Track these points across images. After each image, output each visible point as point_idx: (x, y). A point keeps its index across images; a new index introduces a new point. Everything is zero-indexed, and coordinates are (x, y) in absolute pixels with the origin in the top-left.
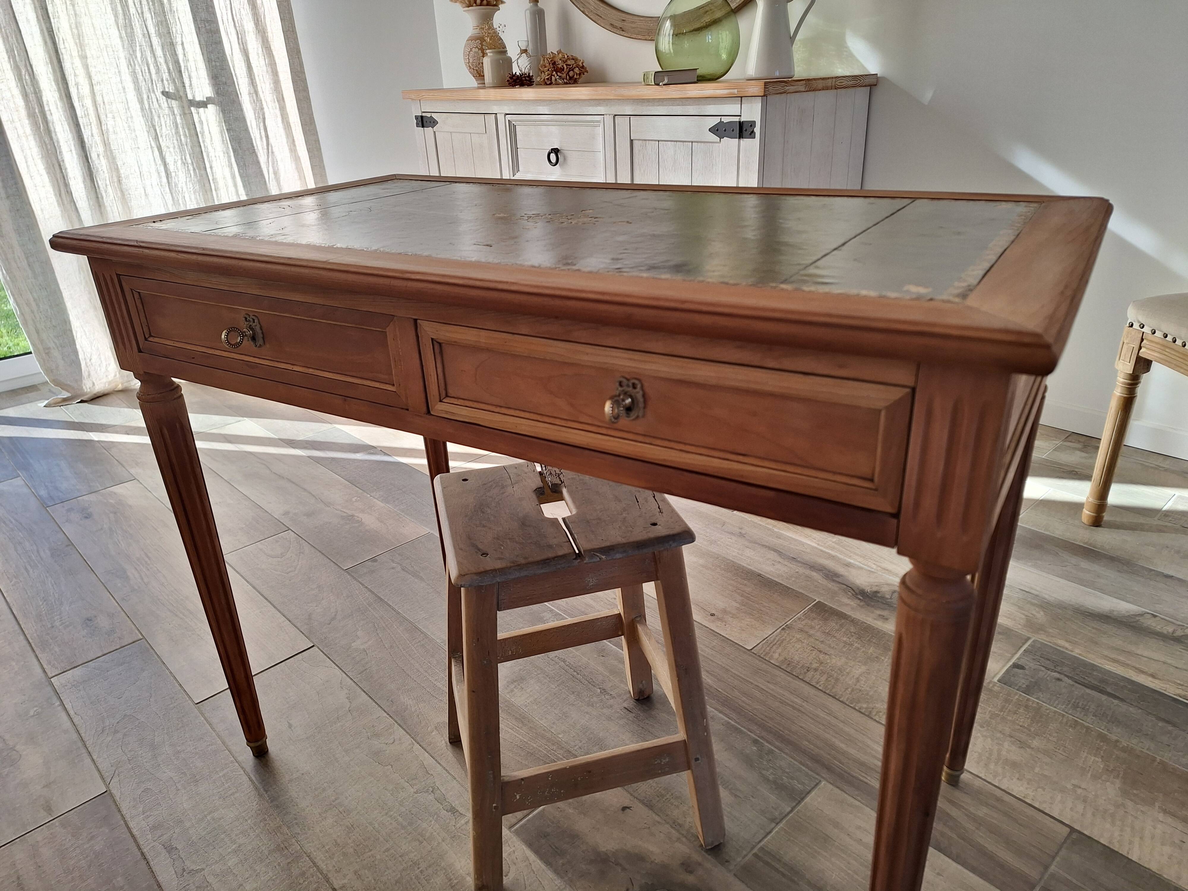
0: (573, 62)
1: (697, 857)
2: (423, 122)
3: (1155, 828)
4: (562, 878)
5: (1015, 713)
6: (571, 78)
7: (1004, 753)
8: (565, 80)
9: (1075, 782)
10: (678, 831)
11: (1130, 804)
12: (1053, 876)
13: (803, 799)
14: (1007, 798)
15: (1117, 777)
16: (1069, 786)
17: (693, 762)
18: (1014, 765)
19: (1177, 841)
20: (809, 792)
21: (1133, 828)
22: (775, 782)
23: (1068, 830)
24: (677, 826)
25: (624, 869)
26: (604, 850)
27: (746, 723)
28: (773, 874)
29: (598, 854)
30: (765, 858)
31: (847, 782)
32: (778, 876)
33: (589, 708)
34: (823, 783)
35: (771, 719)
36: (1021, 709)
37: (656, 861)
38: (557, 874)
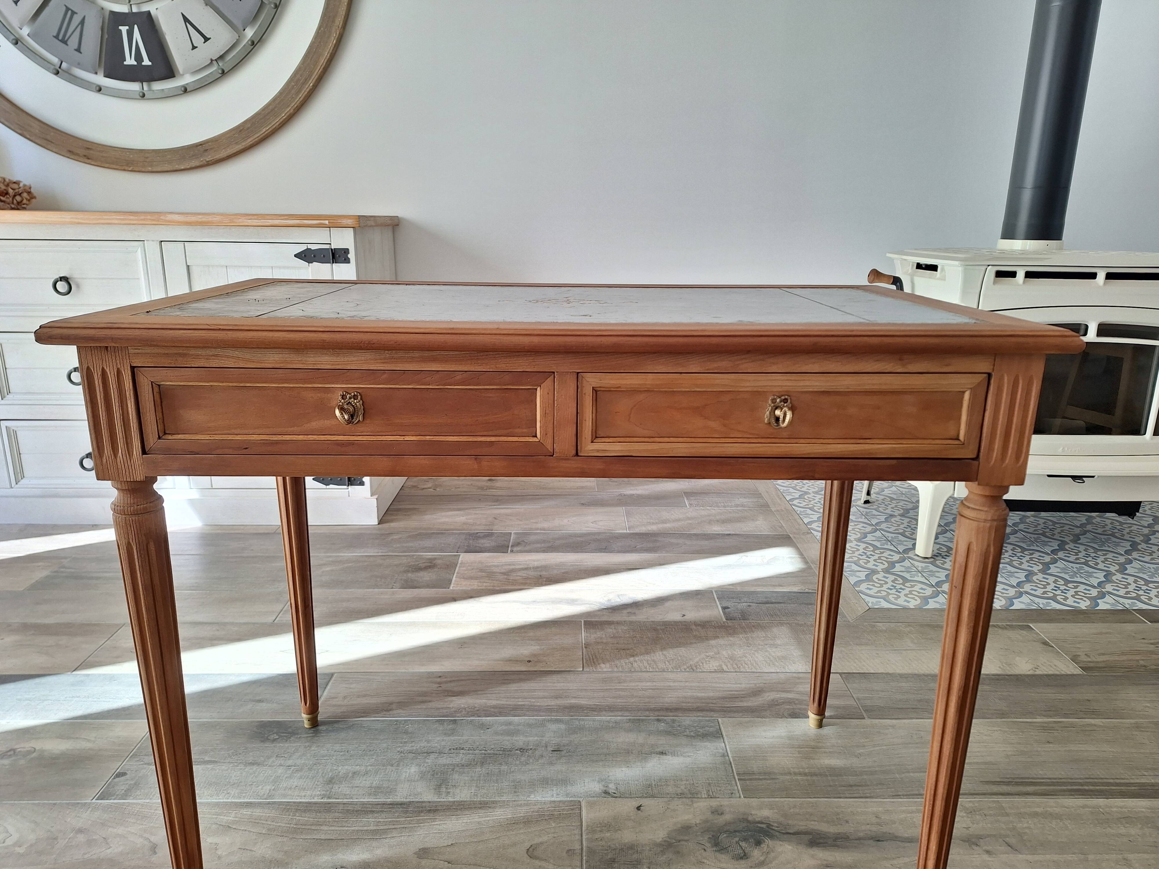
0: (18, 186)
6: (19, 203)
8: (12, 206)
13: (721, 734)
20: (720, 729)
22: (698, 735)
23: (838, 674)
24: (681, 795)
25: (686, 841)
26: (661, 840)
27: (639, 714)
28: (761, 782)
29: (659, 845)
30: (746, 777)
31: (730, 712)
32: (764, 782)
33: (528, 767)
34: (720, 720)
35: (649, 702)
36: (753, 629)
37: (698, 822)
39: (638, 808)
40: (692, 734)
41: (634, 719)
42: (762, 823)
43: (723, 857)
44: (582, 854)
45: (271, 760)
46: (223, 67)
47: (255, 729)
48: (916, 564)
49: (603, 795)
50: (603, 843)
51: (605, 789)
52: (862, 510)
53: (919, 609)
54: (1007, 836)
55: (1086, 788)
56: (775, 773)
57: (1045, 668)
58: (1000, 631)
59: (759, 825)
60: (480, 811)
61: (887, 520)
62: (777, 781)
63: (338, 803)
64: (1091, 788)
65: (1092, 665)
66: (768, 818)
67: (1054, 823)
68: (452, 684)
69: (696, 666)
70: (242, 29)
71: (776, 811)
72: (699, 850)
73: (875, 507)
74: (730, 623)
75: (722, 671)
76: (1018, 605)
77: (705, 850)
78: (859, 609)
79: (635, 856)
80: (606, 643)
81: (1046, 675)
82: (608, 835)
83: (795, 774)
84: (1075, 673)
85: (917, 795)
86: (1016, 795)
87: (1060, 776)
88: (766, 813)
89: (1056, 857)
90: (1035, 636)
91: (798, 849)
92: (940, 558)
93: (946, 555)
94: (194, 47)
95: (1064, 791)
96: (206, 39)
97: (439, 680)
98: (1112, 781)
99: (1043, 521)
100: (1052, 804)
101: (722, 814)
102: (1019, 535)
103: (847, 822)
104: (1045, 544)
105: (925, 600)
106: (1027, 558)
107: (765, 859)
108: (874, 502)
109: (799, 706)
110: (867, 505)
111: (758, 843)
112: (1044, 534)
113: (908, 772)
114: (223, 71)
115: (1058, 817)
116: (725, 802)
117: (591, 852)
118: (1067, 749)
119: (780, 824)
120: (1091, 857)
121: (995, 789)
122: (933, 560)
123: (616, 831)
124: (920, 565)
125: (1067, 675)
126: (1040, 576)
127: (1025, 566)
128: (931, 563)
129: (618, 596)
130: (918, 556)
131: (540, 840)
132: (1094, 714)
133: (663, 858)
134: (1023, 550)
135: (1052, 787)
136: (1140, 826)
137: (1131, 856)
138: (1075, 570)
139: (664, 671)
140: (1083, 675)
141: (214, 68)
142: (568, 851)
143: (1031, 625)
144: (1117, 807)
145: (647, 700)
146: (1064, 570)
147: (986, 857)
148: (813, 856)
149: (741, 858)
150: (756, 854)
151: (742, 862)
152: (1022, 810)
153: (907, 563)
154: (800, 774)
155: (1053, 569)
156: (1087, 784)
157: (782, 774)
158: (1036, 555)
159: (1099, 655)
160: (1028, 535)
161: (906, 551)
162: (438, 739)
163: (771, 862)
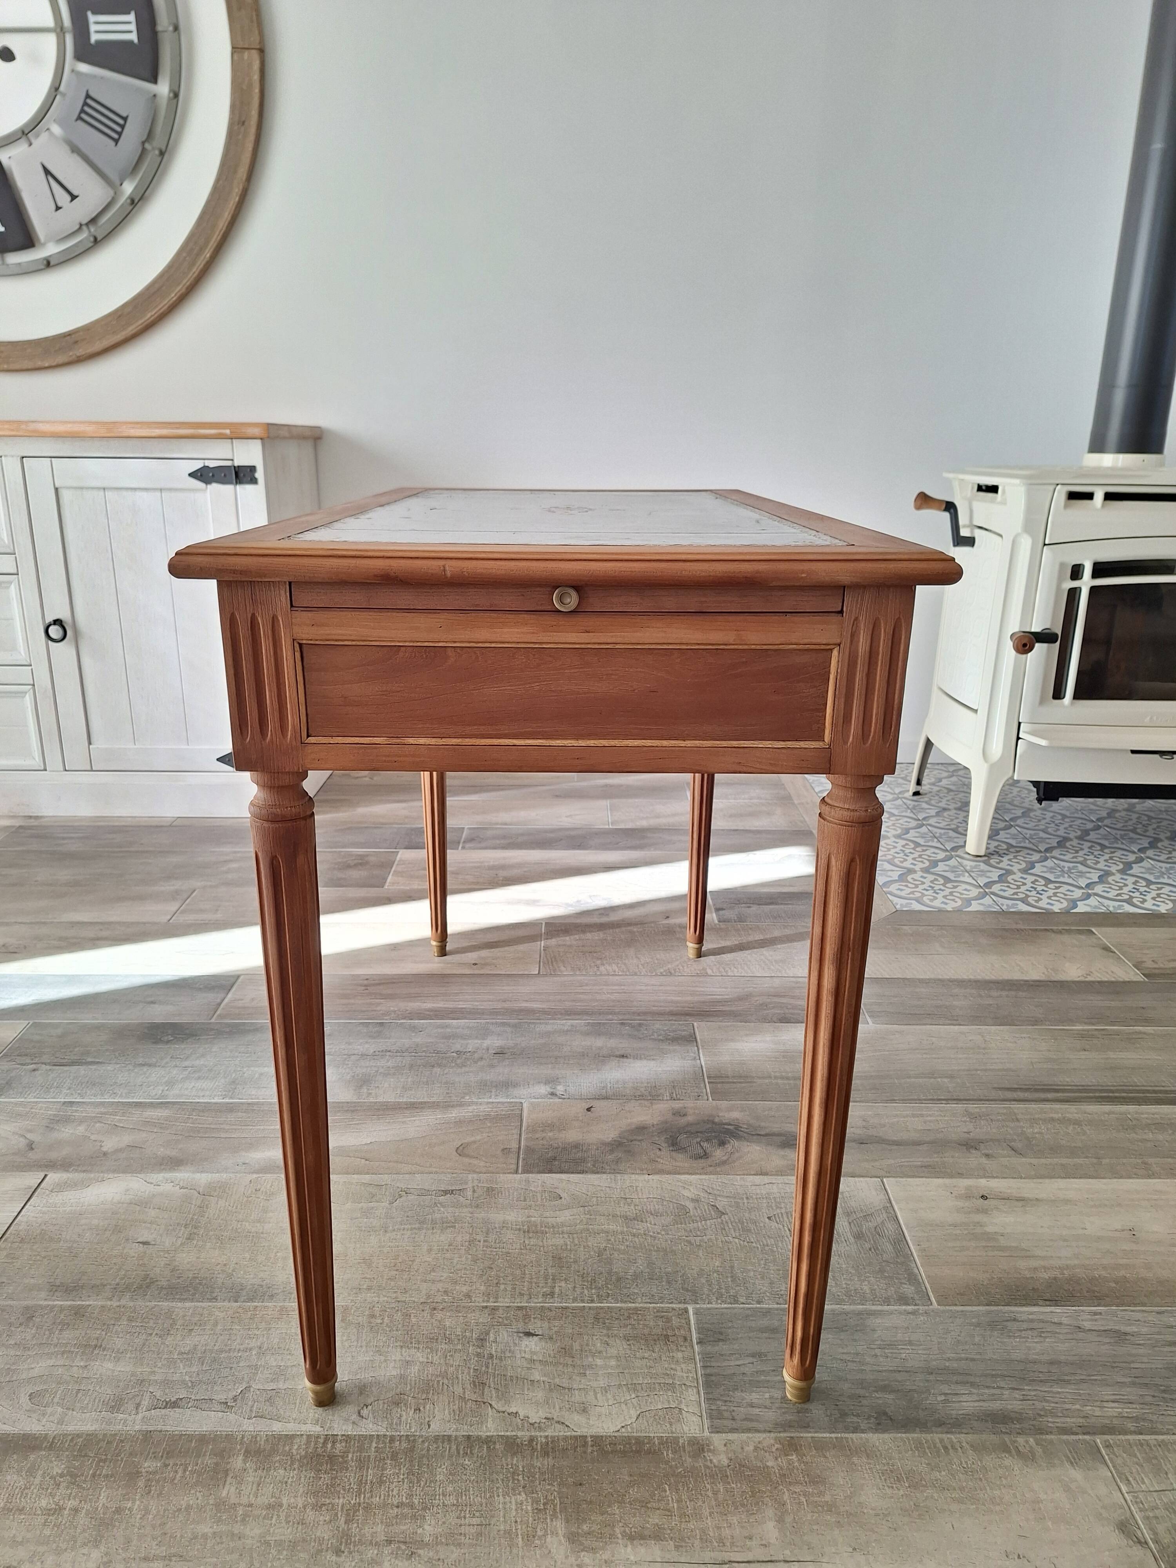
4: (605, 1173)
13: (695, 1038)
20: (694, 1033)
22: (666, 1039)
24: (641, 1097)
25: (639, 1141)
26: (610, 1139)
27: (601, 1017)
28: (735, 1085)
29: (609, 1144)
30: (718, 1081)
31: (708, 1016)
32: (739, 1085)
33: (464, 1069)
34: (695, 1024)
35: (613, 1006)
36: (750, 932)
37: (655, 1123)
38: (598, 1173)
39: (589, 1110)
40: (661, 1037)
41: (594, 1023)
42: (730, 1125)
43: (680, 1156)
44: (519, 1153)
45: (165, 1061)
46: (95, 234)
47: (146, 1031)
48: (965, 862)
49: (549, 1096)
50: (545, 1142)
51: (552, 1090)
52: (909, 802)
53: (958, 911)
54: (1014, 1141)
55: (1117, 1094)
56: (753, 1077)
57: (1099, 975)
58: (1053, 935)
59: (726, 1127)
60: (405, 1111)
61: (938, 814)
62: (754, 1084)
63: (242, 1104)
64: (1123, 1094)
65: (1157, 971)
66: (737, 1119)
67: (1071, 1128)
68: (381, 987)
69: (675, 970)
70: (118, 183)
71: (748, 1113)
72: (653, 1150)
73: (926, 799)
74: (723, 925)
75: (707, 975)
76: (1082, 908)
77: (660, 1149)
78: (884, 911)
79: (580, 1154)
80: (570, 946)
81: (1099, 982)
82: (550, 1134)
83: (776, 1078)
84: (1135, 980)
86: (1032, 1101)
87: (1090, 1084)
88: (735, 1115)
89: (1064, 1161)
90: (1095, 941)
91: (766, 1149)
92: (996, 856)
93: (1004, 854)
94: (58, 208)
95: (1092, 1097)
96: (73, 197)
97: (366, 982)
98: (1148, 1088)
99: (1137, 815)
100: (1072, 1111)
101: (685, 1115)
102: (1102, 831)
104: (1132, 841)
105: (968, 902)
106: (1107, 857)
107: (728, 1159)
108: (926, 794)
109: (791, 1011)
110: (916, 798)
111: (722, 1143)
112: (1134, 831)
113: (909, 1077)
114: (95, 239)
115: (1077, 1123)
116: (689, 1104)
117: (530, 1150)
118: (1105, 1056)
119: (749, 1125)
120: (1104, 1161)
121: (1009, 1095)
122: (986, 858)
123: (560, 1131)
124: (969, 864)
125: (1124, 982)
126: (1118, 877)
127: (1101, 866)
128: (984, 862)
129: (590, 897)
130: (969, 854)
131: (473, 1139)
132: (1147, 1021)
133: (610, 1157)
134: (1103, 847)
135: (1076, 1094)
136: (1170, 1132)
137: (1151, 1160)
138: (1163, 870)
139: (636, 974)
140: (1144, 982)
141: (84, 235)
142: (503, 1150)
143: (1093, 930)
144: (1147, 1113)
145: (612, 1004)
146: (1149, 870)
147: (984, 1160)
148: (783, 1157)
149: (701, 1158)
150: (719, 1154)
151: (701, 1161)
152: (1037, 1116)
153: (952, 862)
154: (782, 1078)
155: (1136, 869)
156: (1117, 1091)
157: (759, 1078)
158: (1118, 853)
159: (1169, 961)
160: (1113, 832)
161: (954, 849)
162: (361, 1041)
163: (734, 1162)
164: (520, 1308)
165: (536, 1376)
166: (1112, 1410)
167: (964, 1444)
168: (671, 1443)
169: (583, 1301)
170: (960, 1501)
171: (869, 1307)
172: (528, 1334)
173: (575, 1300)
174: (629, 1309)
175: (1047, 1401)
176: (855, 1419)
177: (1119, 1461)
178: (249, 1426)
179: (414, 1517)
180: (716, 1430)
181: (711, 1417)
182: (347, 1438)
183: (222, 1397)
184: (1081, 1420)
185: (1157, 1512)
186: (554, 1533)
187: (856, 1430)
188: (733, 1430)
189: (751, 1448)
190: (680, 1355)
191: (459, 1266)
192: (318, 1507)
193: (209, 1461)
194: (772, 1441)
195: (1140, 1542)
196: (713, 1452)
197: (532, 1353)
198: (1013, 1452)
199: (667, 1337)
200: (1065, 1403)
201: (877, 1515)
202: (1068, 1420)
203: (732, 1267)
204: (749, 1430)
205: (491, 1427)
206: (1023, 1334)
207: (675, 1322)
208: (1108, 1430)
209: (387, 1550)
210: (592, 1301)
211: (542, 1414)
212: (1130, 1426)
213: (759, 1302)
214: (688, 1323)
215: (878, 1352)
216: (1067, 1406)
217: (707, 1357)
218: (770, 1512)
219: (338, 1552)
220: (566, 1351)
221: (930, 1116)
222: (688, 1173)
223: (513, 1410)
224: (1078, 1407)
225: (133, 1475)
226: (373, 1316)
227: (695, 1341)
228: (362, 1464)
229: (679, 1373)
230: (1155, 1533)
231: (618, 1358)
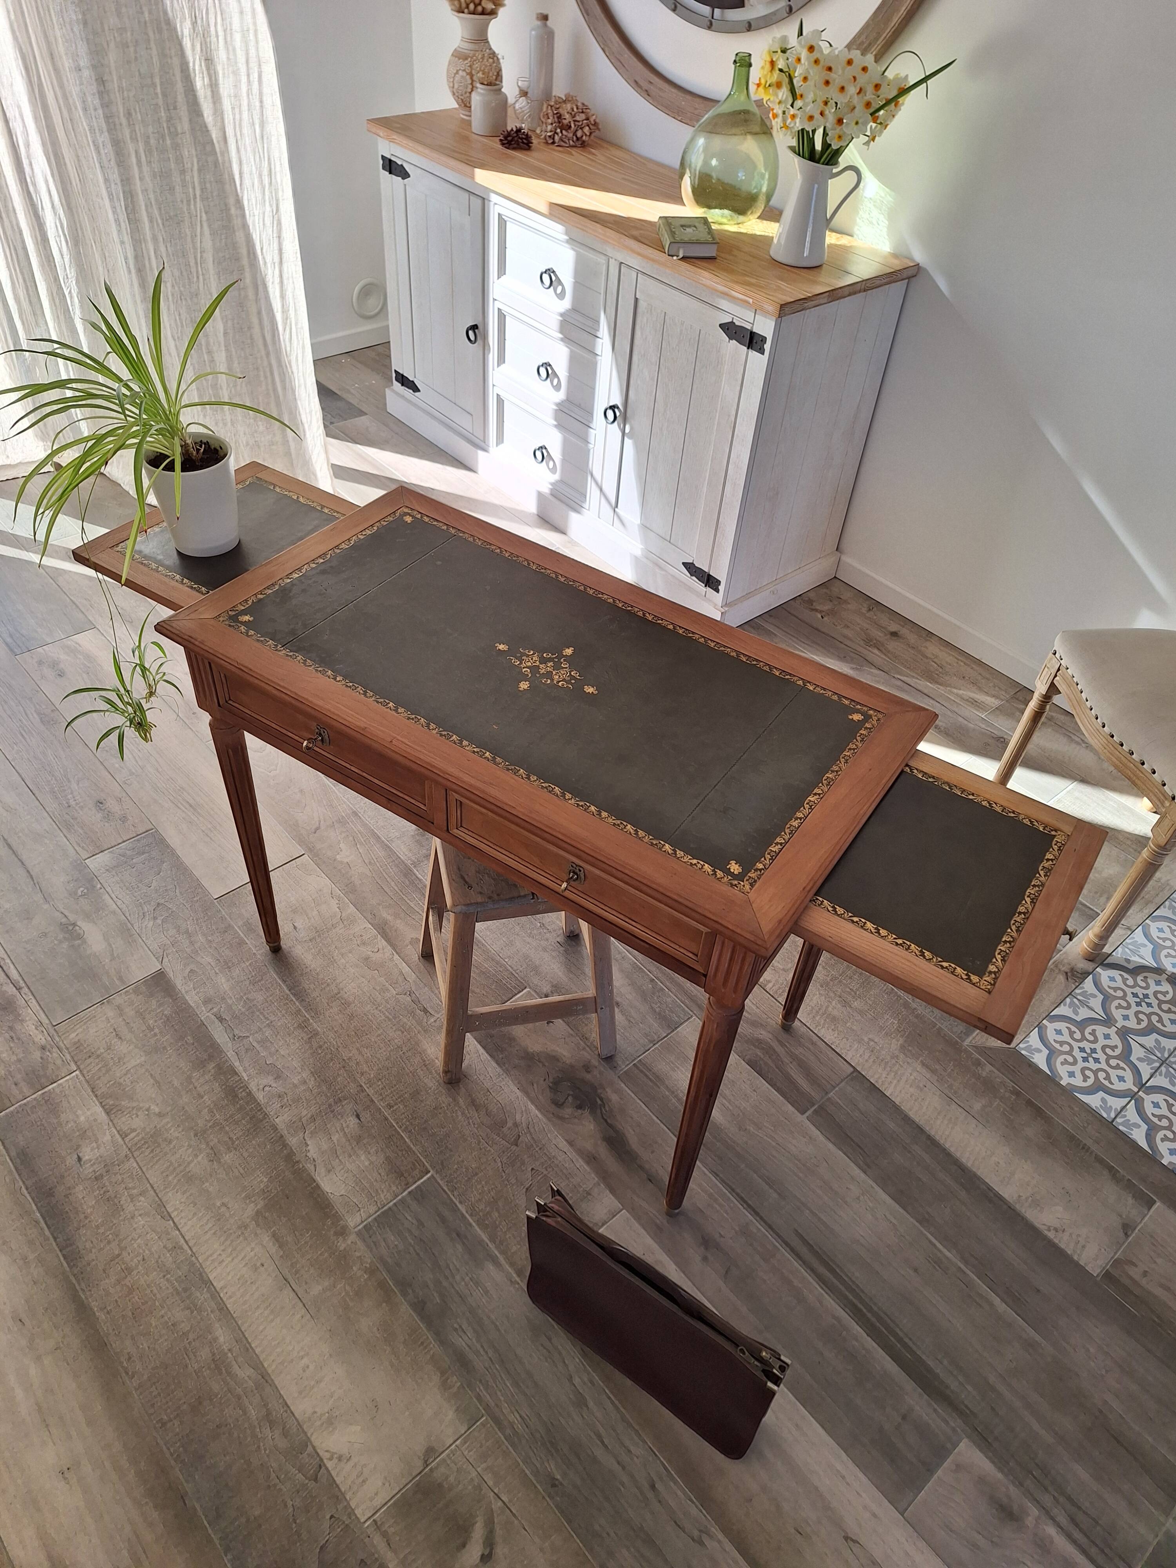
0: (583, 116)
1: (595, 1062)
2: (391, 166)
3: (911, 1074)
4: (501, 1067)
5: (851, 978)
6: (578, 139)
7: (830, 1009)
8: (571, 142)
9: (870, 1036)
10: (585, 1043)
11: (902, 1056)
12: (829, 1099)
13: (676, 1028)
14: (820, 1043)
15: (902, 1036)
16: (866, 1039)
17: (599, 1010)
18: (834, 1019)
19: (921, 1085)
20: (681, 1024)
21: (896, 1073)
22: (659, 1014)
23: (852, 1069)
24: (586, 1039)
25: (544, 1065)
26: (532, 1051)
28: (644, 1079)
29: (527, 1053)
30: (642, 1067)
32: (648, 1080)
33: (529, 940)
34: (693, 1018)
37: (567, 1062)
38: (498, 1064)
39: (548, 1023)
41: (638, 966)
42: (602, 1101)
43: (548, 1094)
53: (1067, 1090)
55: (869, 1315)
56: (663, 1083)
57: (1066, 1237)
59: (598, 1099)
62: (656, 1088)
64: (873, 1320)
65: (1125, 1280)
66: (611, 1101)
67: (790, 1298)
71: (623, 1103)
72: (542, 1077)
77: (545, 1080)
81: (1051, 1243)
84: (1088, 1269)
85: (730, 1187)
86: (802, 1260)
87: (866, 1291)
88: (615, 1097)
90: (1136, 1213)
91: (595, 1132)
95: (846, 1298)
98: (901, 1334)
101: (588, 1072)
103: (652, 1152)
105: (1097, 1090)
107: (568, 1118)
109: (769, 1061)
111: (580, 1107)
113: (755, 1172)
115: (801, 1300)
116: (604, 1068)
118: (921, 1288)
119: (612, 1112)
125: (1075, 1263)
132: (1016, 1301)
133: (517, 1061)
135: (841, 1287)
136: (850, 1367)
140: (1093, 1278)
141: (783, 3)
143: (1154, 1204)
144: (863, 1345)
149: (557, 1104)
150: (568, 1111)
151: (553, 1106)
152: (784, 1271)
157: (667, 1088)
159: (1161, 1285)
163: (569, 1123)
164: (372, 1101)
165: (335, 1138)
166: (514, 1418)
167: (432, 1352)
168: (337, 1218)
169: (397, 1123)
170: (392, 1365)
171: (501, 1259)
172: (358, 1116)
173: (395, 1120)
174: (408, 1147)
175: (495, 1382)
176: (410, 1291)
177: (476, 1434)
178: (231, 1054)
179: (228, 1149)
180: (359, 1234)
181: (365, 1227)
182: (250, 1093)
183: (236, 1032)
184: (493, 1404)
185: (452, 1465)
186: (256, 1205)
187: (404, 1294)
188: (364, 1241)
189: (357, 1254)
190: (394, 1188)
191: (378, 1056)
192: (211, 1111)
193: (205, 1057)
194: (369, 1261)
195: (426, 1462)
196: (344, 1239)
197: (348, 1126)
198: (443, 1378)
199: (402, 1175)
200: (500, 1391)
201: (357, 1331)
202: (488, 1396)
203: (477, 1174)
204: (368, 1246)
205: (293, 1141)
206: (541, 1348)
207: (417, 1172)
208: (497, 1421)
209: (208, 1151)
210: (401, 1127)
211: (315, 1156)
212: (508, 1431)
213: (460, 1202)
214: (419, 1179)
215: (467, 1279)
216: (499, 1393)
217: (403, 1201)
218: (326, 1284)
219: (196, 1135)
220: (359, 1139)
221: (720, 1205)
222: (536, 1106)
223: (309, 1143)
224: (502, 1399)
225: (182, 1038)
226: (320, 1047)
227: (410, 1189)
228: (241, 1108)
229: (382, 1196)
230: (436, 1468)
231: (371, 1163)
